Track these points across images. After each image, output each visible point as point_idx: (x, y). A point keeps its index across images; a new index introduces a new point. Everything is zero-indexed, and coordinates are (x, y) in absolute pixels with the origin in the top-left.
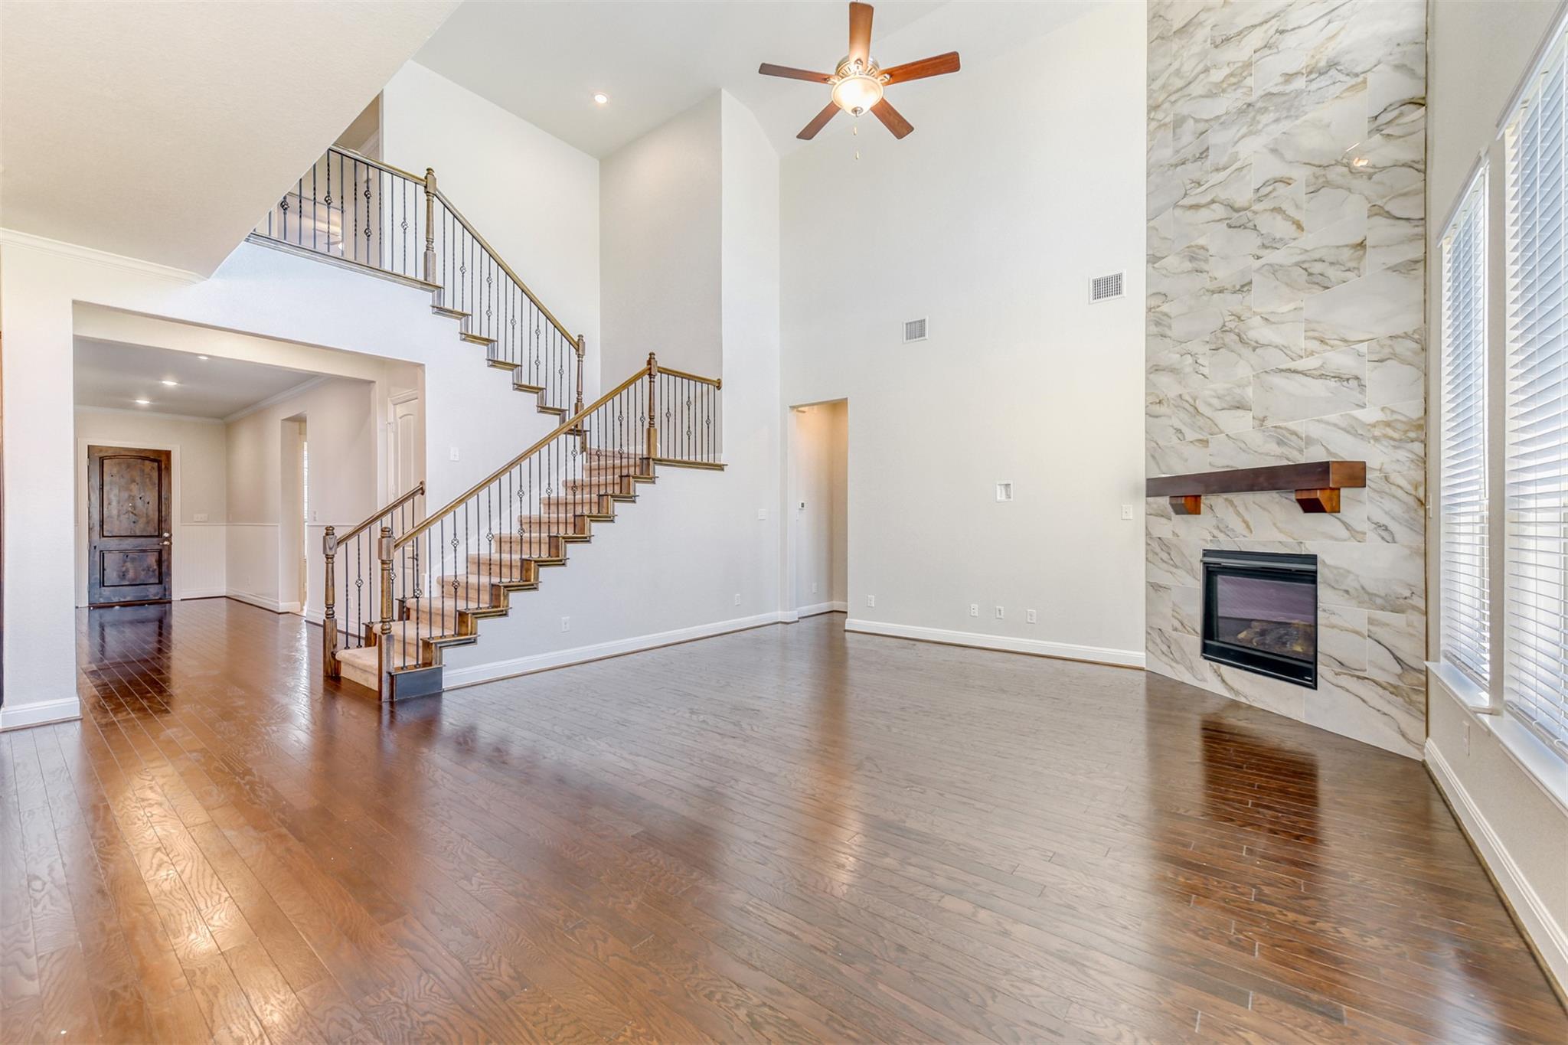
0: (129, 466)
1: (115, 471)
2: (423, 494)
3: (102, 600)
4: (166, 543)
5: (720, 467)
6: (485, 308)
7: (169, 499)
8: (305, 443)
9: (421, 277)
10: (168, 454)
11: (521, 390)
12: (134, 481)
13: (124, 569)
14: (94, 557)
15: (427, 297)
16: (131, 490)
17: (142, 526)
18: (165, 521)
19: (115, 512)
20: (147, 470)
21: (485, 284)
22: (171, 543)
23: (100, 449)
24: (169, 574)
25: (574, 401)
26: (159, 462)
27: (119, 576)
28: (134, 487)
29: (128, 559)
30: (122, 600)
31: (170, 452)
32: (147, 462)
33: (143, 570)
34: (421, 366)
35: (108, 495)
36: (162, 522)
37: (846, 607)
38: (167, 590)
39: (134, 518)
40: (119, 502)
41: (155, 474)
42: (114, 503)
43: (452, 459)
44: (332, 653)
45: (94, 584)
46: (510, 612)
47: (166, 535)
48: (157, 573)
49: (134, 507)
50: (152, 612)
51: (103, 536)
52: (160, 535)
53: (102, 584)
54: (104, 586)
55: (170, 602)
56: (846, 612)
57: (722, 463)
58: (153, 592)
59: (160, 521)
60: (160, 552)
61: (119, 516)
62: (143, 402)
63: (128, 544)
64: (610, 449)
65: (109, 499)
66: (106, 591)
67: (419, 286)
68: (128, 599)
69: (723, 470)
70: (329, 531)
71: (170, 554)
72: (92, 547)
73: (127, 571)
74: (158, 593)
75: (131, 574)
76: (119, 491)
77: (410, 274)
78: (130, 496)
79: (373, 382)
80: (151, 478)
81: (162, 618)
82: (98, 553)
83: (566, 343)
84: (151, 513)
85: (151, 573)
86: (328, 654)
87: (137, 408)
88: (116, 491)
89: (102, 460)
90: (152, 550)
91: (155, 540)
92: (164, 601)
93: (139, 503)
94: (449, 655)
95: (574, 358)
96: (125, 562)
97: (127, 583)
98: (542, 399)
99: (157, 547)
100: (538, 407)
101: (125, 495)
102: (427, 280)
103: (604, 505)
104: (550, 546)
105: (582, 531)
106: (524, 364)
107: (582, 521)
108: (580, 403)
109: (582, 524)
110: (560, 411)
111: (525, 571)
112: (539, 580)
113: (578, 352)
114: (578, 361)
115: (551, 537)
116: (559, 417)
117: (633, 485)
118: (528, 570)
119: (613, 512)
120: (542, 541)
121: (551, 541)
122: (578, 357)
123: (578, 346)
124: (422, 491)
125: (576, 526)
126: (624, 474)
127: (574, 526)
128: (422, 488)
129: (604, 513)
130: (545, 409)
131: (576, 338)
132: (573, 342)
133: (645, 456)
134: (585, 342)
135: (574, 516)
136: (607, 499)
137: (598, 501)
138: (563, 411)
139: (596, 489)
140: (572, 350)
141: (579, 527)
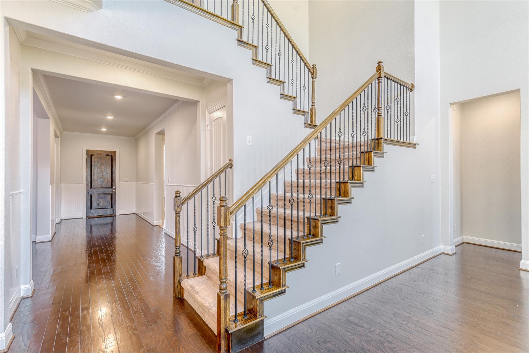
0: (101, 158)
1: (96, 160)
2: (231, 168)
3: (91, 215)
4: (114, 191)
5: (413, 146)
6: (265, 45)
7: (115, 172)
8: (165, 145)
9: (230, 19)
10: (115, 153)
11: (285, 99)
12: (102, 164)
13: (99, 202)
14: (88, 197)
15: (234, 34)
16: (101, 168)
17: (105, 183)
18: (114, 181)
19: (96, 178)
20: (107, 160)
21: (265, 29)
22: (116, 191)
23: (91, 151)
24: (115, 204)
25: (310, 107)
26: (112, 156)
27: (97, 205)
28: (103, 167)
29: (101, 198)
30: (98, 215)
31: (116, 152)
32: (107, 156)
33: (106, 202)
34: (230, 81)
35: (93, 170)
36: (113, 181)
37: (521, 248)
38: (114, 211)
39: (102, 180)
40: (97, 174)
41: (110, 162)
42: (96, 174)
43: (248, 144)
44: (179, 281)
45: (88, 208)
46: (306, 264)
47: (114, 187)
48: (111, 203)
49: (103, 176)
50: (109, 220)
51: (92, 188)
52: (112, 187)
53: (91, 208)
54: (92, 209)
55: (115, 216)
56: (520, 252)
57: (415, 142)
58: (109, 212)
59: (112, 181)
60: (112, 195)
61: (97, 179)
62: (104, 130)
63: (101, 191)
64: (328, 137)
65: (94, 172)
66: (93, 211)
67: (230, 25)
68: (100, 214)
69: (415, 148)
70: (177, 194)
71: (115, 195)
72: (88, 192)
73: (100, 202)
74: (111, 212)
75: (101, 204)
76: (98, 169)
77: (224, 16)
78: (101, 171)
79: (198, 102)
80: (109, 163)
81: (112, 222)
82: (90, 195)
83: (307, 70)
84: (109, 178)
85: (108, 203)
86: (177, 282)
87: (102, 133)
88: (96, 169)
89: (91, 156)
90: (109, 194)
91: (110, 189)
92: (113, 216)
93: (104, 173)
94: (268, 306)
95: (311, 80)
96: (99, 199)
97: (100, 208)
98: (295, 104)
99: (111, 192)
100: (293, 109)
101: (99, 170)
102: (234, 21)
103: (356, 174)
104: (322, 206)
105: (345, 194)
106: (285, 81)
107: (345, 187)
108: (314, 108)
109: (345, 189)
110: (304, 113)
111: (312, 228)
112: (323, 236)
113: (312, 76)
114: (313, 81)
115: (324, 199)
116: (303, 116)
117: (373, 159)
118: (315, 227)
119: (363, 179)
120: (317, 202)
121: (325, 203)
122: (313, 79)
123: (313, 71)
124: (231, 165)
125: (339, 190)
126: (363, 151)
127: (337, 190)
128: (231, 163)
129: (357, 180)
130: (296, 111)
131: (312, 67)
132: (310, 69)
133: (376, 137)
134: (316, 69)
135: (336, 183)
136: (359, 170)
137: (349, 170)
138: (306, 112)
139: (346, 162)
140: (310, 74)
141: (342, 191)
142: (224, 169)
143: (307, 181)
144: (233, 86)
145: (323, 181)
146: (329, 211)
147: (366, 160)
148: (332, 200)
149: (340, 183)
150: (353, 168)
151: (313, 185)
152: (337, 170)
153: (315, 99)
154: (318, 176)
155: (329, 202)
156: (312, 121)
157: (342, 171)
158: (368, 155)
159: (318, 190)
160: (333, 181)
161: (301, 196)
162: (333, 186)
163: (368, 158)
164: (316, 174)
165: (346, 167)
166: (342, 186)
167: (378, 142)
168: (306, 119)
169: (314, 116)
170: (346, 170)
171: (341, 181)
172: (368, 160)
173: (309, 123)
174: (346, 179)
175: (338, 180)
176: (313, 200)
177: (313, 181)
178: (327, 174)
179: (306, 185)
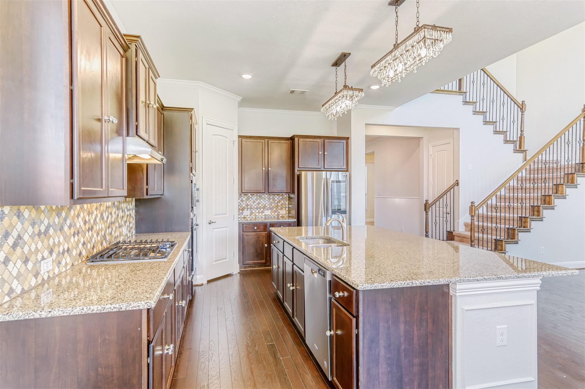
2: (457, 186)
6: (482, 98)
9: (457, 90)
11: (497, 134)
15: (460, 98)
21: (482, 86)
25: (519, 136)
34: (458, 129)
43: (469, 169)
67: (458, 94)
70: (427, 202)
77: (454, 89)
79: (423, 138)
83: (516, 106)
95: (520, 113)
98: (506, 136)
100: (504, 140)
102: (460, 90)
103: (560, 190)
104: (531, 210)
105: (549, 203)
106: (497, 121)
107: (549, 198)
108: (523, 136)
109: (549, 200)
110: (514, 142)
111: (523, 223)
112: (531, 228)
113: (521, 110)
114: (522, 115)
115: (532, 206)
116: (513, 145)
117: (576, 179)
118: (525, 222)
119: (565, 193)
120: (527, 208)
121: (533, 208)
122: (522, 113)
123: (522, 107)
124: (457, 184)
125: (545, 201)
126: (567, 173)
127: (542, 201)
128: (458, 183)
129: (560, 194)
130: (506, 141)
131: (521, 103)
132: (520, 105)
133: (581, 162)
134: (525, 105)
135: (542, 196)
136: (562, 187)
137: (554, 187)
138: (515, 141)
139: (551, 180)
140: (519, 109)
141: (547, 201)
142: (452, 187)
143: (520, 195)
144: (459, 132)
145: (532, 195)
146: (536, 213)
147: (569, 180)
148: (538, 207)
149: (545, 196)
150: (557, 185)
151: (524, 197)
152: (543, 187)
153: (524, 129)
154: (528, 190)
155: (536, 208)
156: (520, 147)
157: (547, 187)
158: (571, 176)
159: (528, 201)
160: (539, 195)
161: (515, 205)
162: (539, 198)
163: (571, 178)
164: (527, 189)
165: (551, 184)
166: (547, 198)
167: (583, 166)
168: (516, 147)
169: (522, 143)
170: (551, 187)
171: (546, 194)
172: (571, 179)
173: (518, 149)
174: (551, 193)
175: (543, 194)
176: (524, 207)
177: (524, 195)
178: (535, 190)
179: (519, 197)
